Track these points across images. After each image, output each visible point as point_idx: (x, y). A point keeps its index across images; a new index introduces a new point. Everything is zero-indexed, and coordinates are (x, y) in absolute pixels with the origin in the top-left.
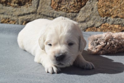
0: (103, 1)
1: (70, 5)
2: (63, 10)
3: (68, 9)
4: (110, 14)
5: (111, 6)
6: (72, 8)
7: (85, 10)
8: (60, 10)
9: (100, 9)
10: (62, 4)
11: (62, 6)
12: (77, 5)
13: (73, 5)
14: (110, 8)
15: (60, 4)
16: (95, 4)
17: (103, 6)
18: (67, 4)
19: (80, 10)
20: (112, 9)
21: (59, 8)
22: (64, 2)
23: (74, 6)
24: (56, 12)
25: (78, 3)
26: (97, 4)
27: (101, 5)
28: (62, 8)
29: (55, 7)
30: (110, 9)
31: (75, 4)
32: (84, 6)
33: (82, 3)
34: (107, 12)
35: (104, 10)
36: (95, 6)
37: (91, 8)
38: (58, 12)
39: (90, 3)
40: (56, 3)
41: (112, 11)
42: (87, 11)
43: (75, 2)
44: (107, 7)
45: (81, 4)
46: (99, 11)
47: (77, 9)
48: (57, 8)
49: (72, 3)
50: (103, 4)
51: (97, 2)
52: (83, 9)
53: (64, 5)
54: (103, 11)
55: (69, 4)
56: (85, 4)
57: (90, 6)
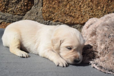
0: (47, 7)
1: (17, 8)
2: (10, 12)
3: (15, 11)
4: (52, 19)
5: (53, 12)
6: (18, 11)
7: (30, 14)
8: (6, 12)
9: (44, 14)
10: (9, 7)
11: (9, 8)
12: (24, 9)
13: (20, 8)
14: (52, 13)
15: (7, 6)
16: (39, 9)
17: (47, 12)
18: (14, 7)
19: (26, 14)
20: (54, 14)
21: (5, 10)
22: (11, 5)
23: (21, 10)
24: (2, 13)
25: (24, 7)
26: (42, 9)
27: (45, 11)
28: (9, 10)
29: (1, 9)
30: (52, 15)
31: (22, 7)
32: (30, 10)
33: (29, 8)
34: (50, 17)
35: (48, 15)
36: (39, 11)
37: (36, 12)
38: (4, 14)
39: (35, 8)
40: (3, 5)
41: (54, 16)
42: (33, 15)
43: (22, 5)
44: (50, 12)
45: (27, 8)
46: (43, 15)
47: (23, 12)
48: (4, 10)
49: (19, 7)
50: (47, 9)
51: (42, 8)
52: (29, 12)
53: (11, 7)
54: (46, 15)
55: (15, 7)
56: (31, 9)
57: (35, 10)
